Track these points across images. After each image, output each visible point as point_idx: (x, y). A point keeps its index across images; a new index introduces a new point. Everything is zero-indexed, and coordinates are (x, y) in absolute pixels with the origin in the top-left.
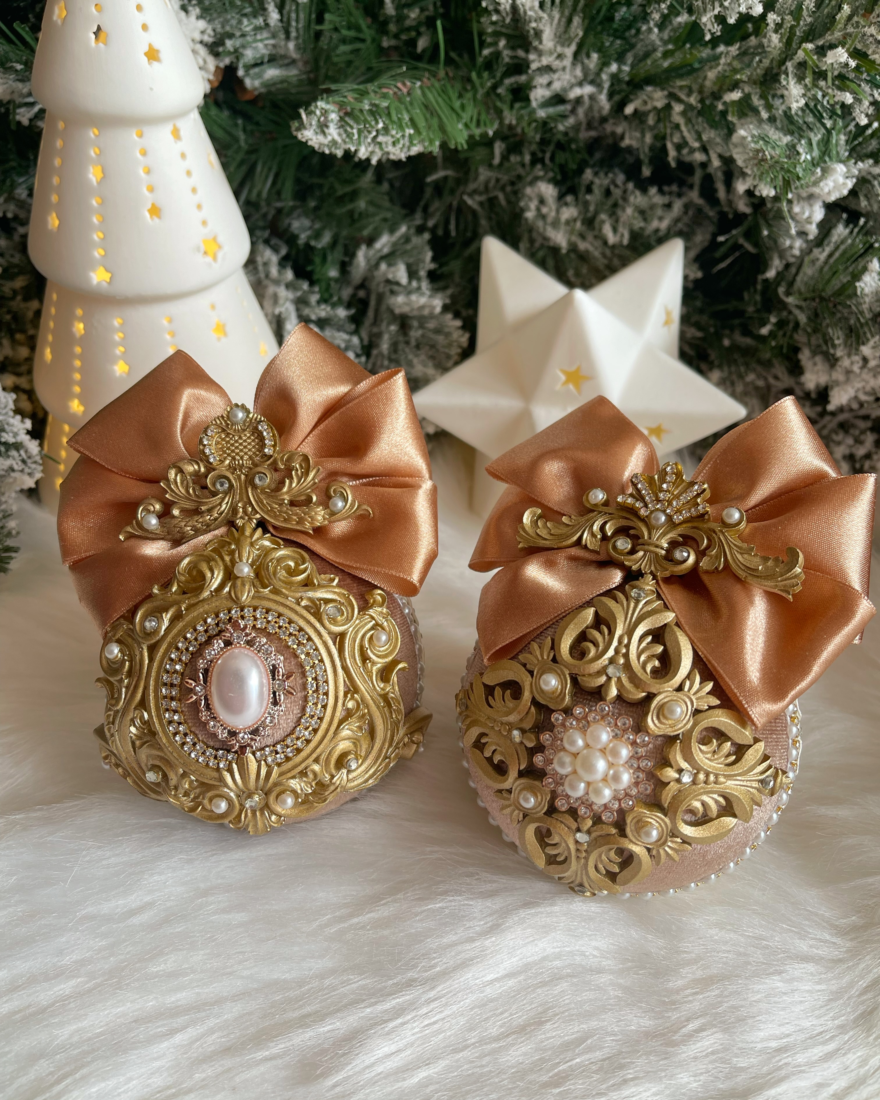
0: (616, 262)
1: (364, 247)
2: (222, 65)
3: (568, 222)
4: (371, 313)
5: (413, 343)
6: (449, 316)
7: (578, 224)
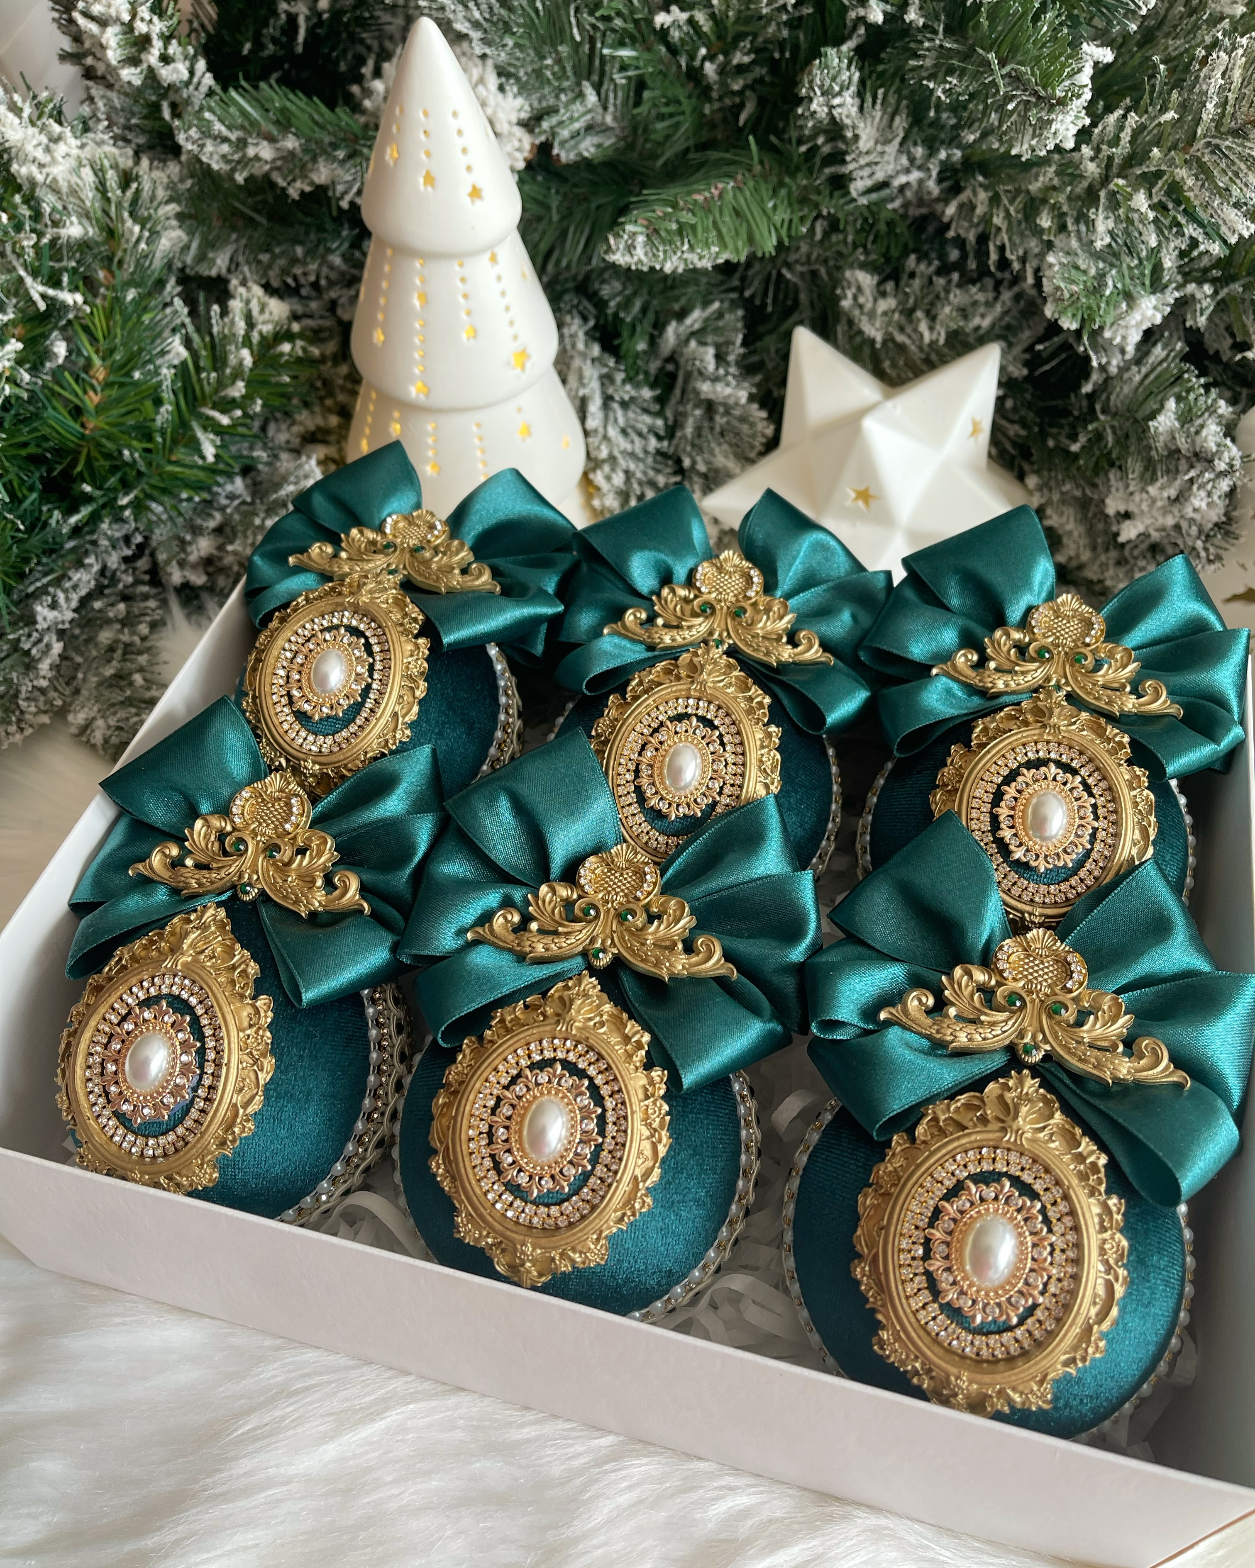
0: (934, 357)
1: (674, 324)
2: (537, 142)
3: (885, 313)
4: (677, 392)
5: (718, 429)
6: (755, 406)
7: (896, 316)
